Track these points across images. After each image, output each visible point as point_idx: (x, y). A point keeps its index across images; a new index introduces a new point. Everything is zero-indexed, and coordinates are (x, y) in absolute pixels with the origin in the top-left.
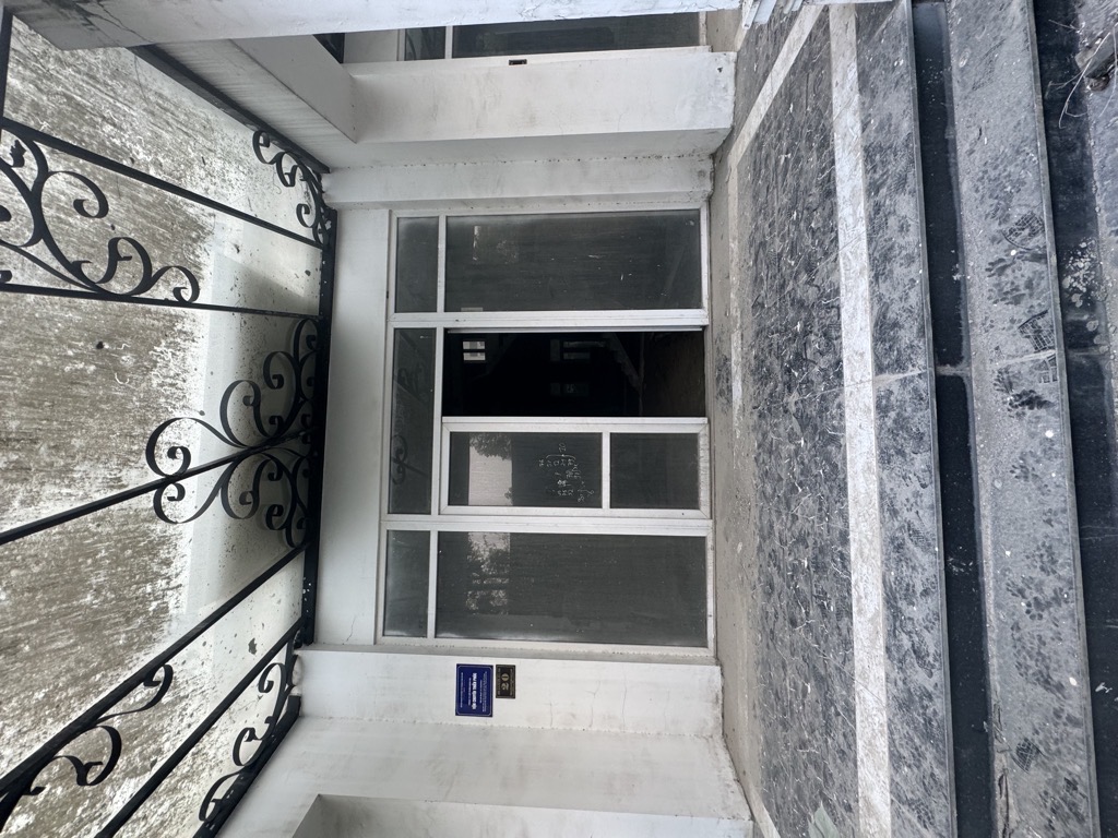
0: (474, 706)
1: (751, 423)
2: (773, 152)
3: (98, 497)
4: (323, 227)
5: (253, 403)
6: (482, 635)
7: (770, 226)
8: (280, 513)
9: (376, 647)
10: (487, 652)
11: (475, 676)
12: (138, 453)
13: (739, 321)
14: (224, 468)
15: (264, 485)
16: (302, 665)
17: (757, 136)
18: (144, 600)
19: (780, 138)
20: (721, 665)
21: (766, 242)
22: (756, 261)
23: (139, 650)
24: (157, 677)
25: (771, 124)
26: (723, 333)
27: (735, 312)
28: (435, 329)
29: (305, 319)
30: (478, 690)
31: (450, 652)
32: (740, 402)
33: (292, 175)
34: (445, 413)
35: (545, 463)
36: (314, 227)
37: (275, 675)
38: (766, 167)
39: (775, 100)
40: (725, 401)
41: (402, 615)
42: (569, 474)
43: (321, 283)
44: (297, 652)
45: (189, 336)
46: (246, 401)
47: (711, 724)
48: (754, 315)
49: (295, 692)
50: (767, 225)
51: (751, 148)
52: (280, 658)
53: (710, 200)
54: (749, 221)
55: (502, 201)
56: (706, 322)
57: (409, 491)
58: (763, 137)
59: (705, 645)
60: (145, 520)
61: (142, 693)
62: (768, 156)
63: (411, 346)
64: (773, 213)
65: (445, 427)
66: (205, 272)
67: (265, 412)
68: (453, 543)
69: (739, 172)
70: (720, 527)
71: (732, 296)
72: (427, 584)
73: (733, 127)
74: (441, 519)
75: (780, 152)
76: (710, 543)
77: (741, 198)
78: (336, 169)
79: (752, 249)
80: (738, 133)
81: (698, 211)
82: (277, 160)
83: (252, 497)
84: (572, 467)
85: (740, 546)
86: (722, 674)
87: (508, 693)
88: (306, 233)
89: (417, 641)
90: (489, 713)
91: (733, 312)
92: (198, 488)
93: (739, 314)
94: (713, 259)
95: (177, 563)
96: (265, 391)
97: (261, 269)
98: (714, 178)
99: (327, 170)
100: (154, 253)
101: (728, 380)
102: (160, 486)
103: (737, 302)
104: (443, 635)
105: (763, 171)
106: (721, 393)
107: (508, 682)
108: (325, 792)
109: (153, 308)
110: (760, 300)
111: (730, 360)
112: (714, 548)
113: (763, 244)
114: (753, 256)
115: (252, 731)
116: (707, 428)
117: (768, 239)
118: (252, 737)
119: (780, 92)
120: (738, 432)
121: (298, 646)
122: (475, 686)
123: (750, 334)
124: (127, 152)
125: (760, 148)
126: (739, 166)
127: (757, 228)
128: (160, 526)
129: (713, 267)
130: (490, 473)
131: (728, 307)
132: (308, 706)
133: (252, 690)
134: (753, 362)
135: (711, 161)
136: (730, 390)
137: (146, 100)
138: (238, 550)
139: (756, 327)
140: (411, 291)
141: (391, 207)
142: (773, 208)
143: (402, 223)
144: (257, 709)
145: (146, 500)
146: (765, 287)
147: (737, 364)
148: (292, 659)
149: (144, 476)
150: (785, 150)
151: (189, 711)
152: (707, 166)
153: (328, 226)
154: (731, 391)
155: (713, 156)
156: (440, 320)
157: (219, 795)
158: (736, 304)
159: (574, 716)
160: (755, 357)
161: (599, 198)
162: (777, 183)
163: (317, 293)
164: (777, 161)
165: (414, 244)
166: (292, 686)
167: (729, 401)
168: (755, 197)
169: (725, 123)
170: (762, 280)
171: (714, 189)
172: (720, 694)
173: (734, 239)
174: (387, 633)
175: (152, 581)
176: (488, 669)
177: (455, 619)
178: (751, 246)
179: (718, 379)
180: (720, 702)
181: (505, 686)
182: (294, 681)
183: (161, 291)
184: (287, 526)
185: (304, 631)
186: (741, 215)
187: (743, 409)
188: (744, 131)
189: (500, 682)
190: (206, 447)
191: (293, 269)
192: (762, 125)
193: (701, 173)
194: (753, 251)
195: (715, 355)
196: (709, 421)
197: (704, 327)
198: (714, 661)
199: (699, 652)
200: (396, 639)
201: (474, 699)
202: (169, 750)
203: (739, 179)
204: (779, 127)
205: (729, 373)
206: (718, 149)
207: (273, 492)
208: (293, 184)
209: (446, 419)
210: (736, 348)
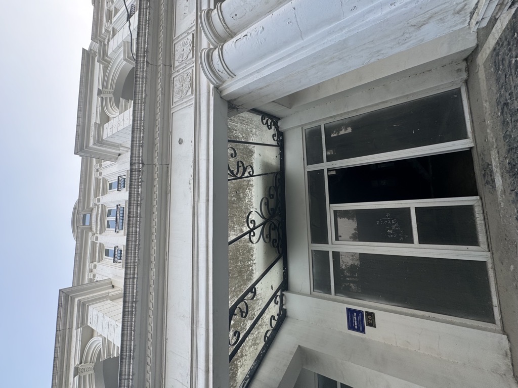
0: (356, 327)
1: (511, 199)
2: (507, 58)
3: (239, 235)
4: (280, 139)
5: (267, 204)
6: (356, 297)
7: (509, 94)
8: (276, 242)
9: (311, 295)
10: (363, 305)
11: (355, 314)
12: (245, 222)
13: (495, 144)
14: (262, 226)
15: (272, 232)
16: (285, 297)
17: (495, 49)
18: (249, 266)
19: (510, 50)
20: (507, 335)
21: (508, 103)
22: (502, 113)
23: (249, 281)
24: (252, 289)
25: (503, 43)
26: (484, 150)
28: (323, 169)
29: (277, 173)
30: (357, 320)
31: (343, 302)
32: (501, 187)
33: (271, 126)
34: (331, 203)
35: (380, 222)
36: (277, 140)
37: (278, 299)
38: (503, 65)
39: (504, 31)
40: (491, 187)
41: (320, 284)
42: (393, 227)
43: (280, 159)
44: (283, 293)
45: (252, 185)
46: (265, 203)
47: (504, 368)
48: (504, 141)
49: (284, 307)
50: (507, 94)
51: (491, 55)
52: (279, 294)
53: (467, 82)
54: (495, 92)
55: (348, 112)
56: (472, 145)
57: (319, 234)
58: (499, 49)
59: (493, 322)
60: (247, 242)
61: (250, 295)
62: (503, 59)
63: (315, 178)
64: (511, 88)
65: (331, 208)
66: (254, 165)
67: (270, 207)
68: (336, 255)
69: (485, 67)
70: (496, 256)
71: (488, 131)
72: (329, 272)
73: (478, 45)
74: (330, 247)
75: (511, 57)
76: (490, 265)
77: (488, 80)
78: (282, 118)
79: (499, 106)
80: (482, 47)
81: (459, 90)
82: (267, 123)
83: (269, 235)
84: (394, 224)
85: (512, 267)
86: (509, 340)
87: (372, 324)
88: (275, 143)
89: (327, 296)
90: (363, 331)
91: (490, 139)
92: (258, 231)
93: (494, 140)
94: (473, 111)
95: (254, 256)
96: (269, 199)
97: (266, 160)
98: (468, 70)
99: (279, 119)
100: (244, 163)
101: (491, 175)
102: (249, 232)
103: (492, 135)
104: (338, 295)
105: (501, 67)
106: (487, 183)
107: (372, 319)
108: (303, 345)
109: (245, 179)
110: (508, 133)
111: (491, 165)
112: (494, 268)
113: (506, 104)
114: (500, 111)
115: (274, 317)
116: (480, 202)
117: (509, 101)
118: (274, 319)
119: (507, 28)
120: (502, 204)
121: (283, 291)
122: (355, 319)
123: (504, 151)
124: (237, 137)
125: (497, 55)
126: (484, 64)
127: (501, 96)
128: (250, 244)
129: (473, 116)
130: (348, 226)
131: (486, 137)
132: (289, 313)
133: (273, 303)
134: (508, 166)
135: (465, 62)
136: (493, 181)
137: (240, 120)
138: (267, 253)
139: (507, 147)
140: (313, 156)
141: (302, 126)
142: (511, 86)
143: (307, 131)
144: (274, 309)
145: (247, 237)
146: (511, 126)
147: (496, 167)
148: (282, 296)
149: (245, 229)
150: (514, 56)
151: (259, 304)
152: (463, 65)
153: (281, 138)
154: (494, 181)
155: (466, 60)
156: (325, 166)
157: (268, 335)
158: (491, 135)
159: (408, 343)
160: (509, 163)
161: (396, 99)
162: (511, 72)
163: (279, 166)
164: (510, 62)
165: (312, 138)
166: (283, 305)
167: (494, 187)
168: (498, 80)
169: (471, 43)
170: (508, 122)
171: (469, 75)
172: (509, 351)
173: (486, 101)
174: (315, 290)
175: (250, 261)
176: (361, 312)
177: (343, 289)
178: (498, 105)
179: (484, 175)
180: (510, 356)
181: (370, 322)
182: (284, 303)
183: (246, 174)
184: (278, 247)
185: (285, 286)
186: (489, 89)
187: (504, 192)
188: (486, 46)
189: (367, 319)
190: (259, 221)
191: (271, 155)
192: (498, 43)
193: (459, 70)
194: (500, 107)
195: (481, 163)
196: (481, 198)
197: (471, 148)
198: (501, 332)
199: (490, 326)
200: (317, 293)
201: (356, 324)
202: (257, 314)
203: (485, 71)
204: (509, 44)
205: (491, 172)
206: (469, 56)
207: (274, 235)
208: (271, 128)
209: (331, 205)
210: (495, 158)
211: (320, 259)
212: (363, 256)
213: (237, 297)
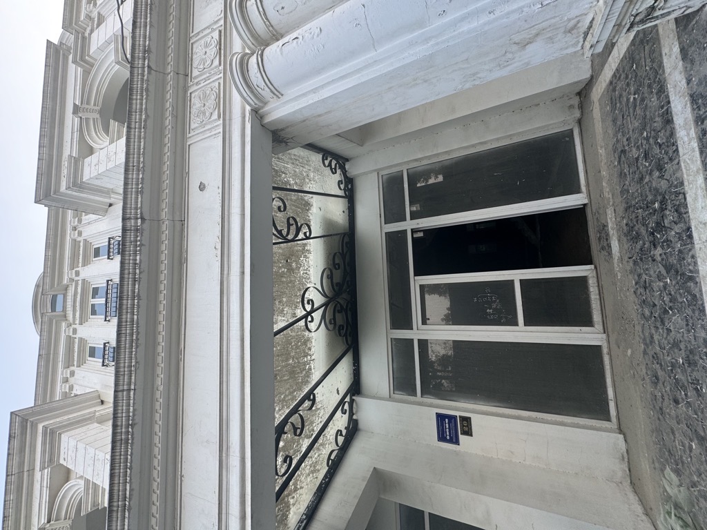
0: (448, 437)
1: (629, 268)
2: (624, 94)
3: (291, 321)
4: (348, 188)
5: (330, 277)
6: (452, 399)
7: (627, 140)
8: (343, 329)
9: (390, 398)
10: (457, 408)
11: (447, 420)
12: (299, 302)
13: (611, 200)
14: (323, 308)
15: (337, 315)
16: (356, 403)
17: (611, 83)
18: (305, 364)
19: (628, 85)
20: (624, 434)
21: (626, 150)
22: (619, 162)
23: (305, 385)
24: (310, 397)
25: (620, 76)
26: (600, 208)
27: (608, 195)
28: (406, 230)
29: (345, 234)
30: (449, 428)
31: (431, 406)
32: (618, 254)
33: (335, 169)
34: (416, 274)
35: (478, 299)
36: (344, 189)
37: (346, 407)
38: (620, 102)
39: (622, 60)
40: (607, 254)
41: (402, 383)
42: (494, 306)
43: (349, 216)
44: (354, 398)
45: (309, 251)
46: (328, 275)
47: (620, 474)
48: (622, 197)
49: (354, 417)
50: (625, 140)
51: (607, 89)
52: (347, 399)
53: (580, 122)
54: (612, 136)
55: (437, 155)
56: (586, 201)
57: (401, 317)
58: (616, 83)
59: (608, 419)
60: (303, 331)
61: (307, 404)
62: (621, 96)
63: (395, 242)
64: (629, 132)
65: (417, 282)
66: (312, 223)
67: (335, 281)
68: (423, 344)
69: (600, 105)
70: (613, 338)
71: (604, 184)
72: (414, 367)
73: (592, 77)
74: (416, 334)
75: (629, 94)
76: (605, 350)
77: (603, 121)
78: (351, 159)
79: (616, 154)
80: (597, 79)
81: (571, 131)
82: (330, 165)
83: (333, 321)
84: (495, 301)
85: (629, 352)
86: (625, 441)
87: (468, 433)
88: (341, 193)
89: (411, 398)
90: (457, 442)
91: (606, 195)
92: (317, 315)
93: (610, 196)
94: (587, 159)
95: (313, 350)
96: (334, 271)
97: (329, 216)
98: (581, 107)
99: (347, 160)
100: (298, 219)
101: (607, 239)
102: (305, 317)
103: (608, 188)
104: (426, 396)
105: (618, 105)
106: (603, 248)
107: (467, 426)
108: (380, 466)
109: (299, 242)
110: (625, 187)
111: (607, 226)
112: (609, 354)
113: (623, 152)
114: (617, 159)
115: (341, 431)
116: (595, 272)
117: (627, 148)
118: (341, 435)
119: (625, 56)
120: (619, 274)
121: (354, 395)
122: (447, 427)
123: (621, 209)
124: (287, 182)
125: (614, 90)
126: (600, 100)
127: (618, 141)
128: (307, 333)
129: (587, 165)
130: (439, 305)
131: (602, 192)
132: (361, 425)
133: (339, 413)
134: (625, 228)
135: (578, 97)
136: (609, 246)
137: (291, 159)
138: (331, 345)
139: (624, 205)
140: (392, 211)
141: (378, 171)
142: (628, 129)
143: (384, 177)
144: (341, 421)
145: (302, 323)
146: (628, 179)
147: (613, 229)
148: (352, 402)
149: (300, 312)
150: (633, 92)
151: (320, 416)
152: (576, 101)
153: (350, 187)
154: (611, 247)
155: (579, 94)
156: (408, 225)
157: (332, 457)
158: (608, 190)
159: (512, 452)
160: (627, 225)
161: (498, 139)
162: (629, 113)
163: (348, 224)
164: (628, 100)
165: (391, 186)
166: (353, 414)
167: (610, 254)
168: (614, 121)
169: (585, 74)
170: (625, 175)
171: (582, 115)
172: (625, 454)
173: (601, 147)
174: (395, 392)
175: (306, 356)
176: (455, 417)
177: (432, 388)
178: (615, 152)
179: (600, 239)
180: (626, 460)
181: (466, 429)
182: (354, 412)
183: (301, 236)
184: (345, 335)
185: (356, 388)
186: (605, 132)
187: (621, 259)
188: (601, 78)
189: (462, 426)
190: (319, 300)
191: (336, 210)
192: (614, 75)
193: (571, 107)
194: (616, 156)
195: (595, 223)
196: (596, 267)
197: (585, 205)
198: (618, 431)
199: (605, 424)
200: (399, 396)
201: (448, 433)
202: (317, 429)
203: (601, 109)
204: (627, 77)
205: (608, 235)
206: (581, 90)
207: (340, 319)
208: (336, 173)
209: (417, 278)
210: (610, 218)
211: (402, 350)
212: (457, 344)
213: (288, 407)
